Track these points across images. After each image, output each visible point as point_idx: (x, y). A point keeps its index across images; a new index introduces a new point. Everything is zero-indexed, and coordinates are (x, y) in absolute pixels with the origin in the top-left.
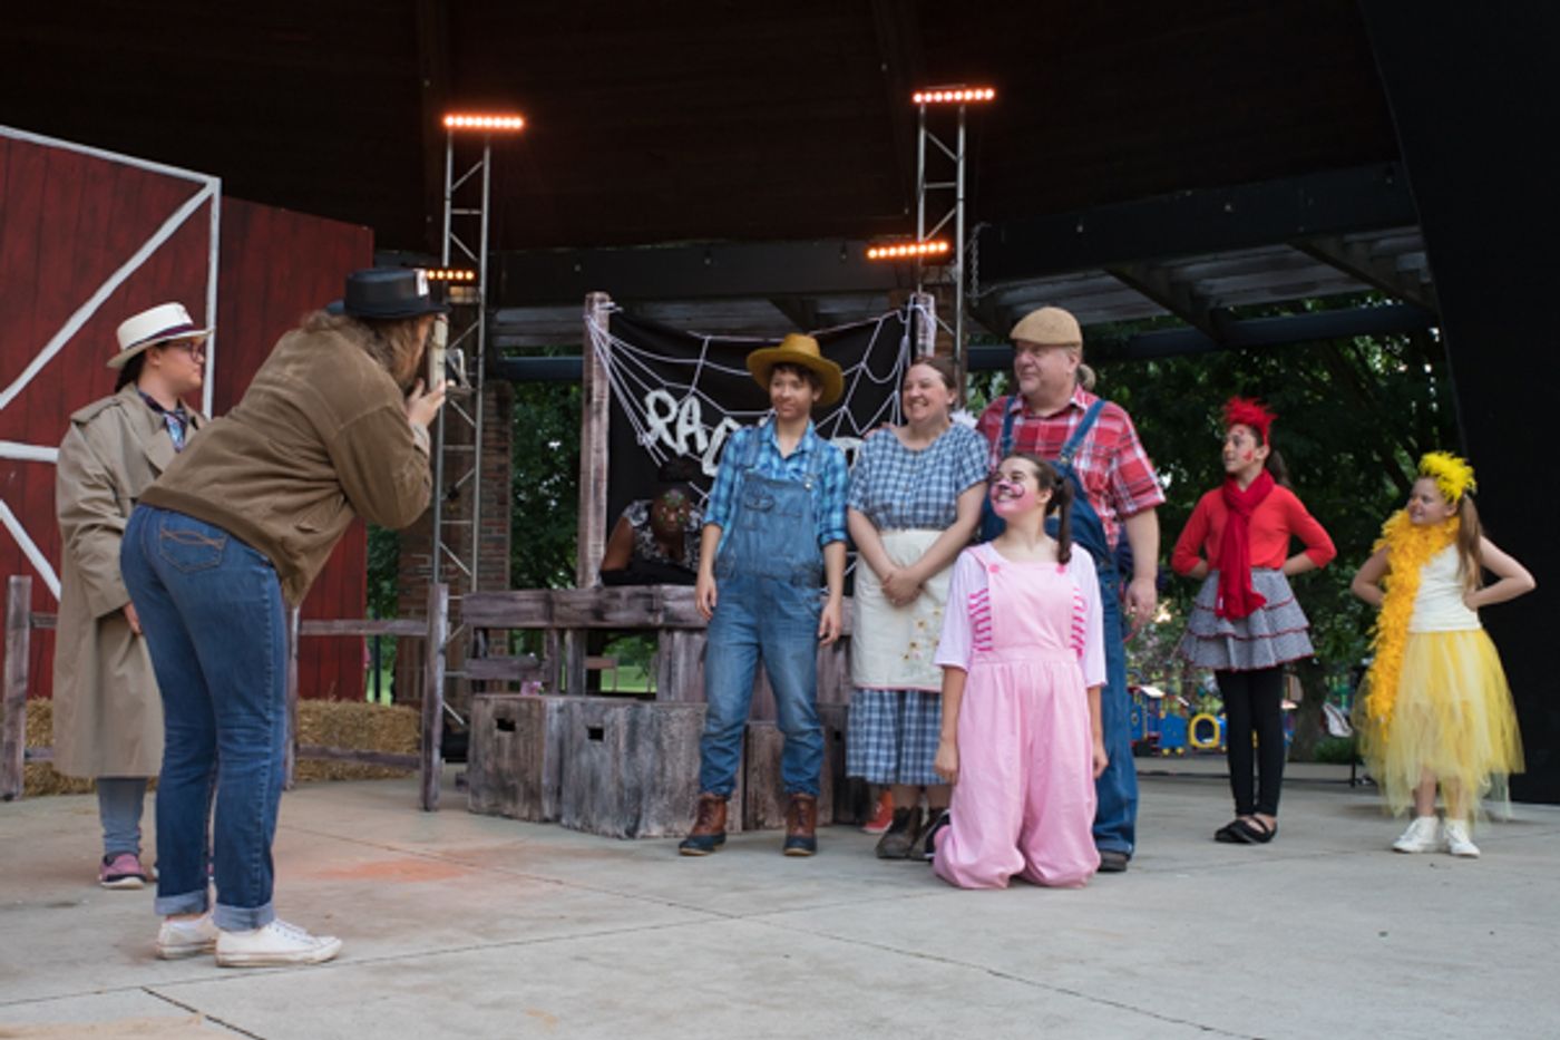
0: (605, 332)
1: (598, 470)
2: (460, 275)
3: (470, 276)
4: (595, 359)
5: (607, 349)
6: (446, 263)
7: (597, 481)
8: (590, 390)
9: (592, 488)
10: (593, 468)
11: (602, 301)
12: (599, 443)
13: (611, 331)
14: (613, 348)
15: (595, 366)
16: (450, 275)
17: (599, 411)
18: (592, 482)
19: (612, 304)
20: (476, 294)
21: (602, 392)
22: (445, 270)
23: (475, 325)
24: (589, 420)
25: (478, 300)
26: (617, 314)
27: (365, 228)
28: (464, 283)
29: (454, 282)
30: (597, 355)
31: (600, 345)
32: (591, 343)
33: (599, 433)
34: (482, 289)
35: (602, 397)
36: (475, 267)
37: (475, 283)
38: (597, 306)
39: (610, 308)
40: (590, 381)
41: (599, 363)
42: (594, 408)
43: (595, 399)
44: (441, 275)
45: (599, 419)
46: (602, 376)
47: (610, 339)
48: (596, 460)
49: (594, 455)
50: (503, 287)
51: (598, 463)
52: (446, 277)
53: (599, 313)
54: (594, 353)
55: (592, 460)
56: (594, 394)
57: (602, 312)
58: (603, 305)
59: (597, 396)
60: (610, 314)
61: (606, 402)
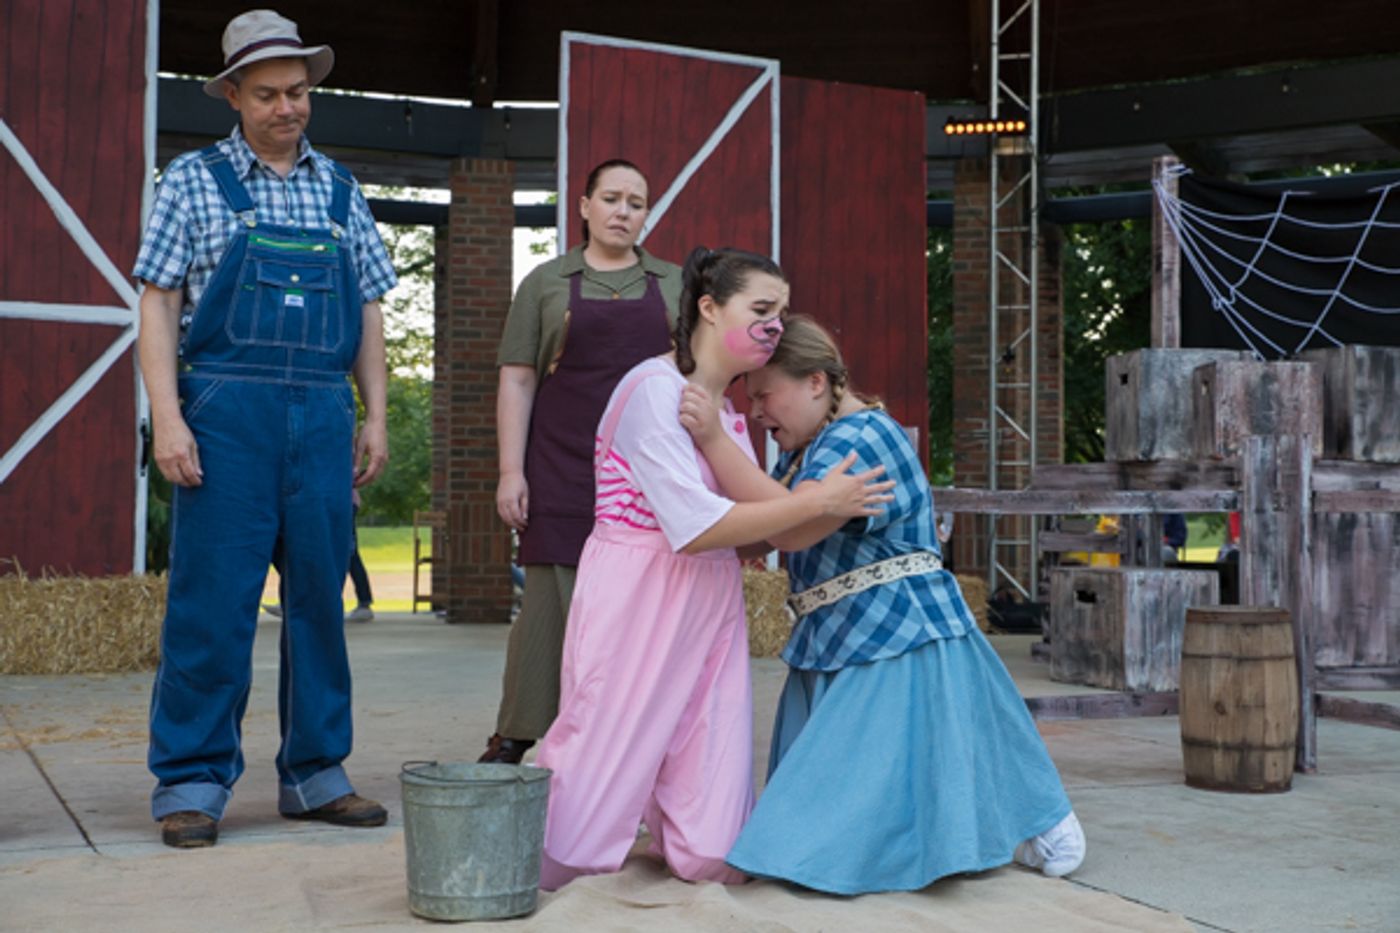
0: (1174, 196)
1: (1171, 339)
2: (1010, 126)
3: (1021, 126)
4: (1164, 225)
5: (1178, 217)
6: (994, 114)
8: (1159, 257)
11: (1171, 164)
12: (1170, 311)
13: (1181, 196)
14: (1183, 214)
15: (1165, 232)
16: (1000, 127)
17: (1170, 278)
19: (1181, 167)
20: (1028, 143)
21: (1173, 258)
22: (995, 122)
23: (1027, 177)
24: (1160, 287)
25: (1030, 150)
26: (1187, 175)
27: (917, 93)
28: (1015, 133)
29: (1005, 133)
30: (1167, 221)
31: (1169, 211)
32: (1159, 206)
33: (1171, 296)
34: (1034, 138)
35: (1173, 264)
36: (1024, 116)
37: (1026, 132)
38: (1165, 170)
39: (1180, 171)
40: (1160, 247)
41: (1169, 228)
42: (1164, 275)
43: (1165, 266)
44: (990, 127)
45: (1170, 286)
46: (1173, 241)
47: (1178, 203)
48: (1168, 328)
49: (1165, 323)
50: (1055, 133)
51: (1170, 331)
52: (995, 130)
53: (1168, 177)
54: (1163, 218)
55: (1163, 328)
56: (1164, 260)
57: (1170, 175)
58: (1172, 168)
59: (1168, 263)
60: (1180, 178)
61: (1177, 268)
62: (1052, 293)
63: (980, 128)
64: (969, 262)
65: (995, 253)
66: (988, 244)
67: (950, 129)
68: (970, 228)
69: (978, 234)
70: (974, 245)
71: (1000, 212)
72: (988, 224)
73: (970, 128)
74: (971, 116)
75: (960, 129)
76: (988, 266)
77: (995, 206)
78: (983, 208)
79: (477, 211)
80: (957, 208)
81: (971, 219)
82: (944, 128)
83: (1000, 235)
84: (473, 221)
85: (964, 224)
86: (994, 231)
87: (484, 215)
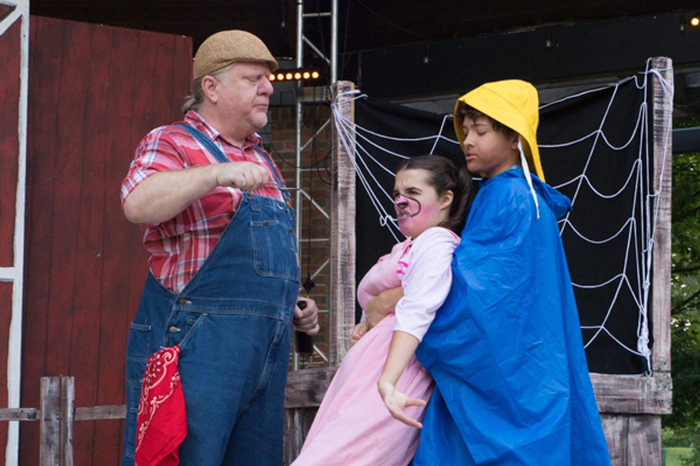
0: (351, 117)
1: (346, 255)
4: (340, 146)
5: (353, 141)
7: (345, 265)
8: (336, 176)
9: (339, 272)
10: (340, 252)
11: (346, 88)
12: (346, 226)
13: (356, 122)
14: (358, 138)
15: (340, 153)
17: (345, 197)
18: (339, 267)
19: (358, 91)
21: (348, 178)
24: (336, 206)
26: (362, 98)
30: (342, 143)
31: (343, 133)
32: (335, 129)
33: (346, 214)
35: (348, 183)
38: (340, 94)
39: (356, 95)
40: (336, 168)
41: (344, 149)
42: (340, 193)
43: (340, 185)
45: (346, 205)
46: (348, 163)
47: (353, 127)
48: (343, 244)
49: (340, 240)
51: (347, 247)
53: (343, 100)
54: (339, 139)
55: (339, 245)
56: (339, 179)
57: (346, 99)
58: (347, 93)
59: (342, 182)
60: (356, 101)
61: (352, 187)
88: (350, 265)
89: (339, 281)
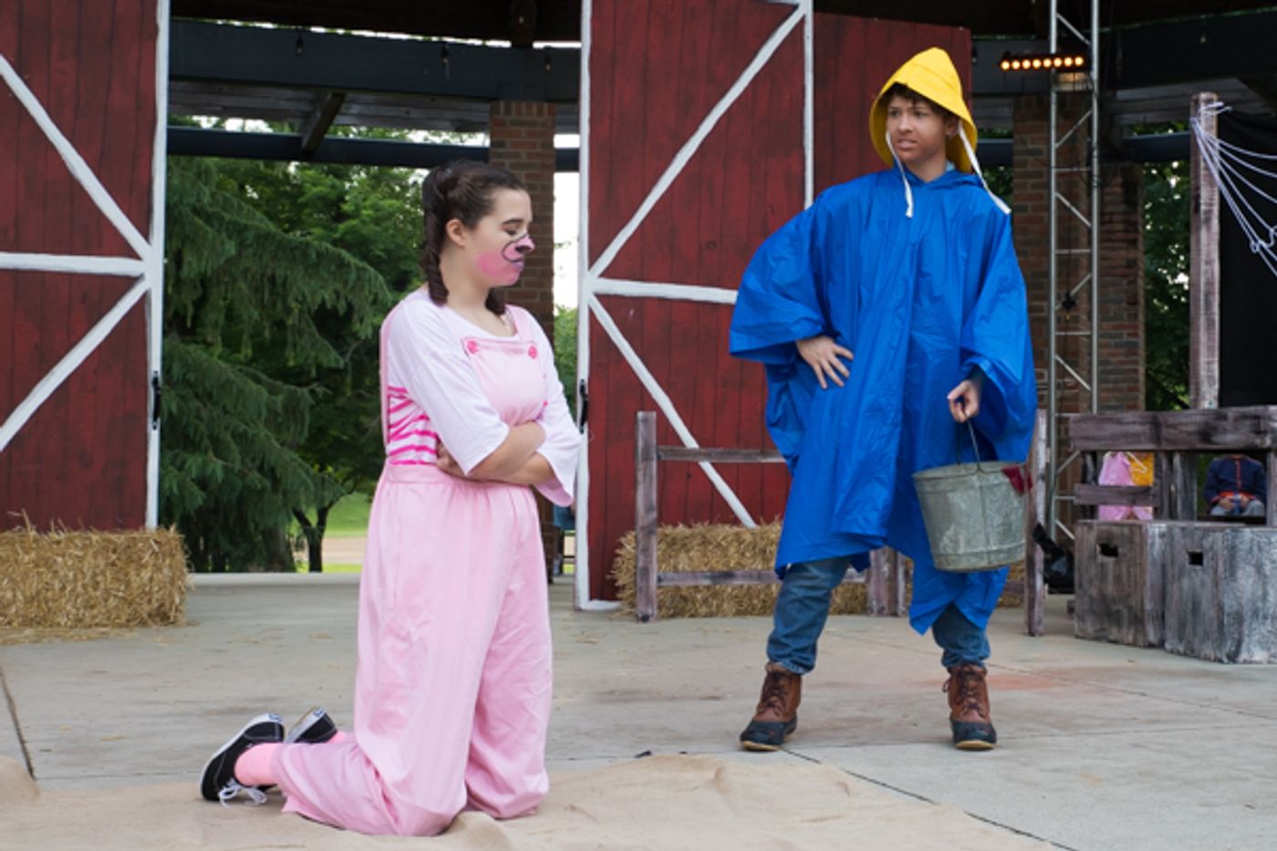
0: (1213, 134)
1: (1209, 283)
2: (1068, 62)
3: (1079, 61)
4: (1202, 165)
5: (1217, 158)
6: (1053, 49)
7: (1208, 294)
8: (1198, 197)
9: (1202, 303)
10: (1203, 280)
11: (1209, 101)
12: (1209, 253)
13: (1219, 136)
14: (1222, 154)
15: (1203, 172)
16: (1058, 62)
17: (1208, 220)
18: (1202, 297)
19: (1220, 104)
20: (1088, 80)
21: (1211, 199)
22: (1052, 57)
23: (1088, 114)
24: (1198, 229)
25: (1090, 87)
26: (1226, 113)
27: (961, 29)
28: (1074, 69)
29: (1063, 69)
30: (1205, 160)
31: (1207, 150)
32: (1197, 146)
33: (1209, 239)
34: (1095, 74)
35: (1211, 205)
36: (1084, 51)
37: (1086, 68)
38: (1203, 108)
39: (1219, 108)
40: (1198, 188)
41: (1207, 168)
42: (1203, 217)
43: (1203, 208)
44: (1047, 63)
45: (1209, 229)
46: (1212, 183)
47: (1217, 143)
48: (1206, 272)
49: (1203, 267)
50: (1119, 68)
51: (1210, 275)
52: (1053, 65)
53: (1206, 114)
54: (1202, 158)
55: (1202, 272)
56: (1202, 201)
57: (1209, 113)
58: (1211, 106)
59: (1206, 204)
60: (1219, 116)
61: (1216, 209)
62: (1132, 236)
63: (1037, 64)
64: (1030, 204)
65: (1054, 194)
66: (1048, 186)
67: (1005, 65)
68: (1029, 169)
69: (1040, 175)
70: (1034, 186)
71: (1058, 151)
72: (1049, 165)
73: (1026, 64)
74: (1027, 51)
75: (1016, 65)
76: (1048, 208)
77: (1054, 145)
78: (1043, 147)
79: (516, 155)
80: (1018, 147)
81: (1031, 159)
82: (999, 64)
83: (1059, 175)
84: (512, 166)
85: (1024, 164)
86: (1053, 171)
87: (524, 159)
88: (1213, 293)
89: (1202, 312)
